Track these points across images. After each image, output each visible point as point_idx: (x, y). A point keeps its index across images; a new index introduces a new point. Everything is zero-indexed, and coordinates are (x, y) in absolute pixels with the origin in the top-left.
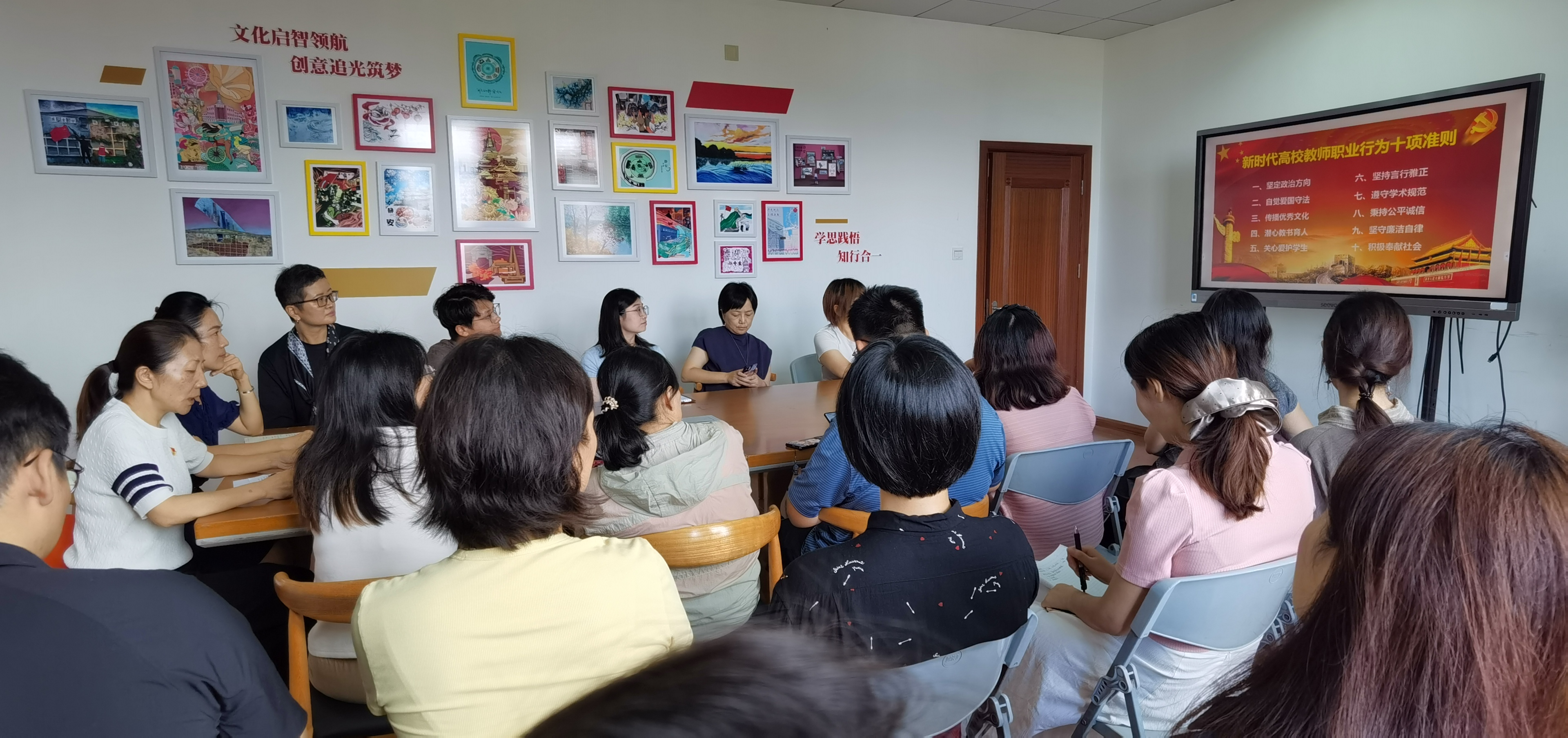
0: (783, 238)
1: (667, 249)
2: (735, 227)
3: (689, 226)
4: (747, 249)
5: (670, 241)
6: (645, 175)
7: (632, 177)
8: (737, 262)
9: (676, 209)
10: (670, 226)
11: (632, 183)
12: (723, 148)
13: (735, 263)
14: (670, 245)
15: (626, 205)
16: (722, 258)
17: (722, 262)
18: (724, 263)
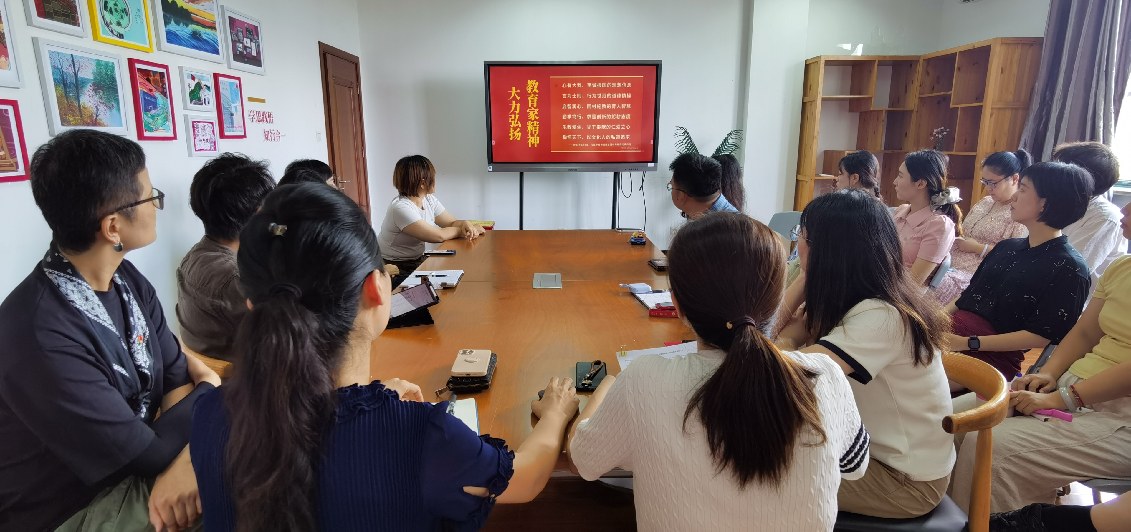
0: (232, 114)
1: (151, 121)
2: (199, 100)
3: (166, 96)
4: (210, 125)
5: (153, 112)
6: (124, 23)
7: (111, 24)
8: (205, 139)
9: (155, 73)
10: (150, 93)
11: (112, 32)
12: (182, 7)
13: (204, 140)
14: (152, 117)
15: (110, 60)
16: (194, 134)
17: (195, 138)
18: (196, 140)
